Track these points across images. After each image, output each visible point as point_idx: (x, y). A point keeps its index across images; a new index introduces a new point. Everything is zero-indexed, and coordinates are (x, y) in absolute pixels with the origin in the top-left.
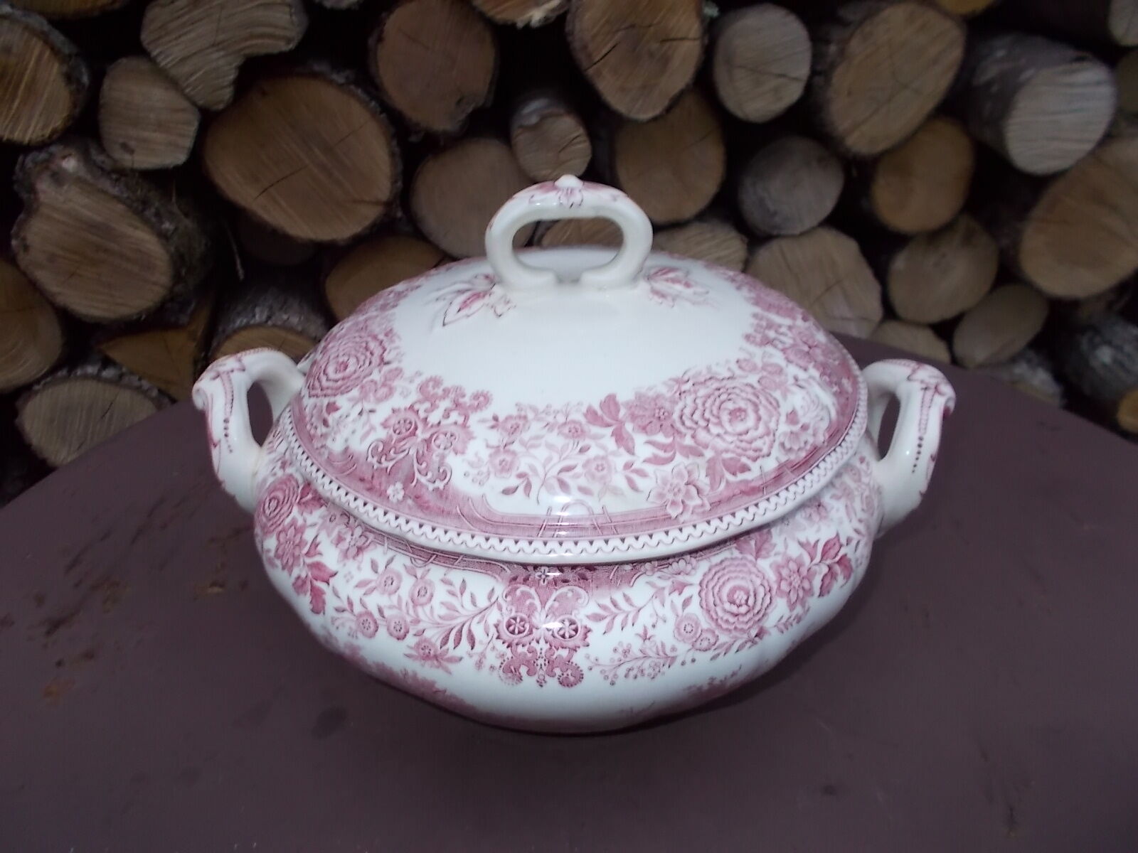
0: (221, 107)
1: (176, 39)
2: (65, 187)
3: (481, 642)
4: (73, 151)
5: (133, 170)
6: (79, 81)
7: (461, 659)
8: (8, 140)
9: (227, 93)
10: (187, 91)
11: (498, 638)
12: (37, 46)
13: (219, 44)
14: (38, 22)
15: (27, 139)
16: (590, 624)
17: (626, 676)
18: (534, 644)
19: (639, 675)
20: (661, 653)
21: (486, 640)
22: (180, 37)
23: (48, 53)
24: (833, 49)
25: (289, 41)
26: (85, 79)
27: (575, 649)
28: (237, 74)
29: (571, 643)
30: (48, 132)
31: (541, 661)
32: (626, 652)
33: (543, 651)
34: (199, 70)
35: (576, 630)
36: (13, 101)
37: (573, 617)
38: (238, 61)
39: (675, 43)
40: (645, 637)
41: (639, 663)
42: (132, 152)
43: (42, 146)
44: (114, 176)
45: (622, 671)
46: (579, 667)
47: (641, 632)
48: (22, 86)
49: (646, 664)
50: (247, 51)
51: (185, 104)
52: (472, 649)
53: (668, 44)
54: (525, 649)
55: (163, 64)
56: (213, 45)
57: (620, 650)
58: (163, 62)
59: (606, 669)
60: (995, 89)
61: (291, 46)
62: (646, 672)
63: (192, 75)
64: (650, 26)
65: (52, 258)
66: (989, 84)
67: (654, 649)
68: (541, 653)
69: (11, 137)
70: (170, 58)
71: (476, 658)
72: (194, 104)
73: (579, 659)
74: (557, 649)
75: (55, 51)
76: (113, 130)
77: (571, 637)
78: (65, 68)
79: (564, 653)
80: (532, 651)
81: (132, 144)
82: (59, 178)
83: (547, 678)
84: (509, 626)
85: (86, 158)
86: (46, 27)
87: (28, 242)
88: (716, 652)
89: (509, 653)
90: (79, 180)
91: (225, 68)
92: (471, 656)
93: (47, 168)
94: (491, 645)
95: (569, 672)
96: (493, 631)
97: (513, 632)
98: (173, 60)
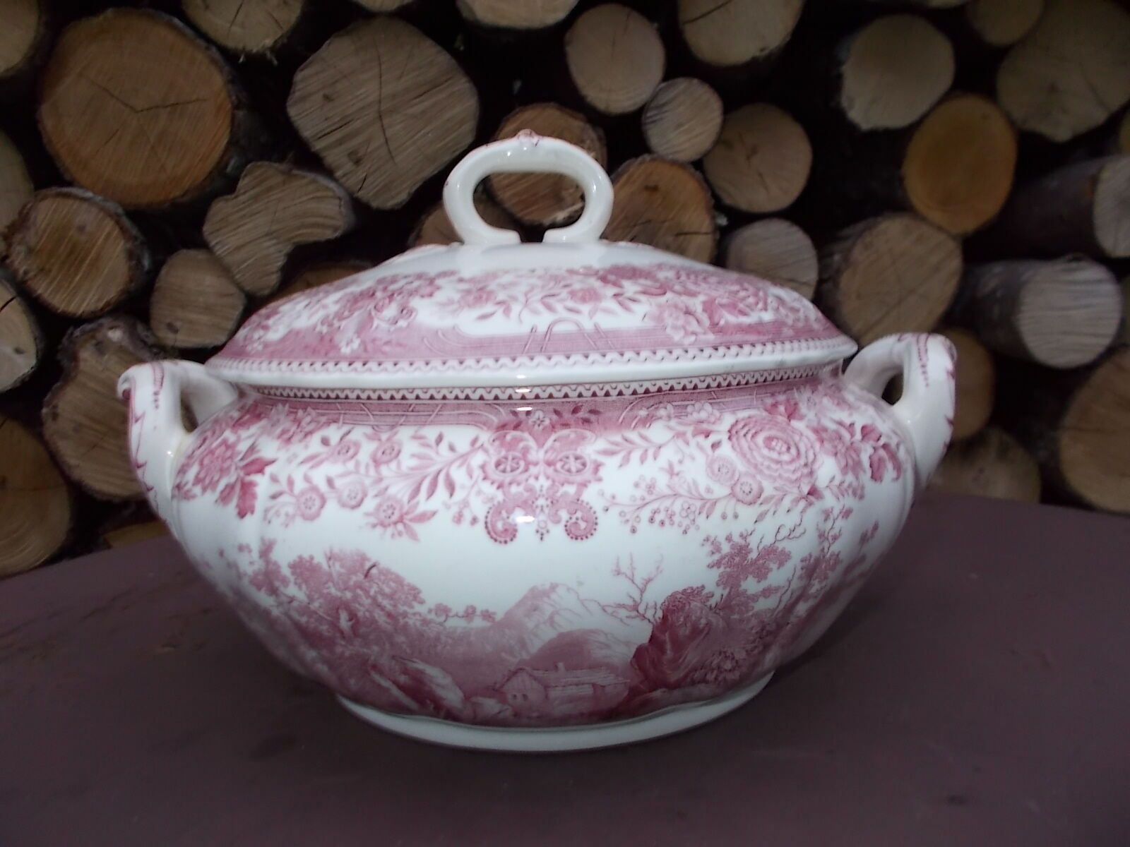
0: (266, 292)
1: (235, 229)
2: (106, 357)
3: (463, 487)
4: (121, 324)
5: (173, 348)
6: (139, 261)
7: (434, 513)
8: (64, 312)
9: (274, 279)
10: (237, 277)
11: (485, 478)
12: (109, 225)
13: (272, 234)
14: (112, 206)
15: (80, 312)
16: (601, 459)
17: (652, 520)
18: (532, 481)
19: (667, 522)
20: (694, 492)
21: (468, 482)
22: (239, 227)
23: (116, 232)
24: (837, 258)
25: (336, 229)
26: (146, 263)
27: (584, 485)
28: (285, 261)
29: (579, 478)
30: (101, 305)
31: (541, 502)
32: (651, 488)
33: (544, 489)
34: (250, 259)
35: (584, 465)
36: (76, 275)
37: (579, 452)
38: (288, 248)
39: (688, 236)
40: (671, 472)
41: (667, 503)
42: (176, 331)
43: (93, 317)
44: (155, 350)
45: (646, 513)
46: (591, 508)
47: (666, 466)
48: (87, 262)
49: (677, 506)
50: (296, 240)
51: (233, 289)
52: (451, 495)
53: (682, 238)
54: (521, 489)
55: (218, 253)
56: (267, 235)
57: (643, 485)
58: (220, 251)
59: (626, 510)
60: (999, 294)
61: (337, 234)
62: (677, 519)
63: (244, 261)
64: (664, 222)
65: (78, 428)
66: (994, 291)
67: (685, 486)
68: (541, 490)
69: (66, 309)
70: (226, 247)
71: (455, 510)
72: (241, 289)
73: (591, 495)
74: (563, 485)
75: (123, 230)
76: (162, 310)
77: (578, 471)
78: (129, 245)
79: (571, 490)
80: (530, 490)
81: (178, 324)
82: (101, 347)
83: (551, 526)
84: (498, 464)
85: (132, 333)
86: (120, 211)
87: (59, 410)
88: (764, 508)
89: (499, 496)
90: (121, 349)
91: (275, 256)
92: (448, 507)
93: (93, 337)
94: (475, 489)
95: (579, 514)
96: (478, 473)
97: (504, 471)
98: (228, 249)
